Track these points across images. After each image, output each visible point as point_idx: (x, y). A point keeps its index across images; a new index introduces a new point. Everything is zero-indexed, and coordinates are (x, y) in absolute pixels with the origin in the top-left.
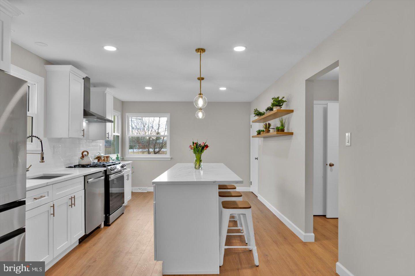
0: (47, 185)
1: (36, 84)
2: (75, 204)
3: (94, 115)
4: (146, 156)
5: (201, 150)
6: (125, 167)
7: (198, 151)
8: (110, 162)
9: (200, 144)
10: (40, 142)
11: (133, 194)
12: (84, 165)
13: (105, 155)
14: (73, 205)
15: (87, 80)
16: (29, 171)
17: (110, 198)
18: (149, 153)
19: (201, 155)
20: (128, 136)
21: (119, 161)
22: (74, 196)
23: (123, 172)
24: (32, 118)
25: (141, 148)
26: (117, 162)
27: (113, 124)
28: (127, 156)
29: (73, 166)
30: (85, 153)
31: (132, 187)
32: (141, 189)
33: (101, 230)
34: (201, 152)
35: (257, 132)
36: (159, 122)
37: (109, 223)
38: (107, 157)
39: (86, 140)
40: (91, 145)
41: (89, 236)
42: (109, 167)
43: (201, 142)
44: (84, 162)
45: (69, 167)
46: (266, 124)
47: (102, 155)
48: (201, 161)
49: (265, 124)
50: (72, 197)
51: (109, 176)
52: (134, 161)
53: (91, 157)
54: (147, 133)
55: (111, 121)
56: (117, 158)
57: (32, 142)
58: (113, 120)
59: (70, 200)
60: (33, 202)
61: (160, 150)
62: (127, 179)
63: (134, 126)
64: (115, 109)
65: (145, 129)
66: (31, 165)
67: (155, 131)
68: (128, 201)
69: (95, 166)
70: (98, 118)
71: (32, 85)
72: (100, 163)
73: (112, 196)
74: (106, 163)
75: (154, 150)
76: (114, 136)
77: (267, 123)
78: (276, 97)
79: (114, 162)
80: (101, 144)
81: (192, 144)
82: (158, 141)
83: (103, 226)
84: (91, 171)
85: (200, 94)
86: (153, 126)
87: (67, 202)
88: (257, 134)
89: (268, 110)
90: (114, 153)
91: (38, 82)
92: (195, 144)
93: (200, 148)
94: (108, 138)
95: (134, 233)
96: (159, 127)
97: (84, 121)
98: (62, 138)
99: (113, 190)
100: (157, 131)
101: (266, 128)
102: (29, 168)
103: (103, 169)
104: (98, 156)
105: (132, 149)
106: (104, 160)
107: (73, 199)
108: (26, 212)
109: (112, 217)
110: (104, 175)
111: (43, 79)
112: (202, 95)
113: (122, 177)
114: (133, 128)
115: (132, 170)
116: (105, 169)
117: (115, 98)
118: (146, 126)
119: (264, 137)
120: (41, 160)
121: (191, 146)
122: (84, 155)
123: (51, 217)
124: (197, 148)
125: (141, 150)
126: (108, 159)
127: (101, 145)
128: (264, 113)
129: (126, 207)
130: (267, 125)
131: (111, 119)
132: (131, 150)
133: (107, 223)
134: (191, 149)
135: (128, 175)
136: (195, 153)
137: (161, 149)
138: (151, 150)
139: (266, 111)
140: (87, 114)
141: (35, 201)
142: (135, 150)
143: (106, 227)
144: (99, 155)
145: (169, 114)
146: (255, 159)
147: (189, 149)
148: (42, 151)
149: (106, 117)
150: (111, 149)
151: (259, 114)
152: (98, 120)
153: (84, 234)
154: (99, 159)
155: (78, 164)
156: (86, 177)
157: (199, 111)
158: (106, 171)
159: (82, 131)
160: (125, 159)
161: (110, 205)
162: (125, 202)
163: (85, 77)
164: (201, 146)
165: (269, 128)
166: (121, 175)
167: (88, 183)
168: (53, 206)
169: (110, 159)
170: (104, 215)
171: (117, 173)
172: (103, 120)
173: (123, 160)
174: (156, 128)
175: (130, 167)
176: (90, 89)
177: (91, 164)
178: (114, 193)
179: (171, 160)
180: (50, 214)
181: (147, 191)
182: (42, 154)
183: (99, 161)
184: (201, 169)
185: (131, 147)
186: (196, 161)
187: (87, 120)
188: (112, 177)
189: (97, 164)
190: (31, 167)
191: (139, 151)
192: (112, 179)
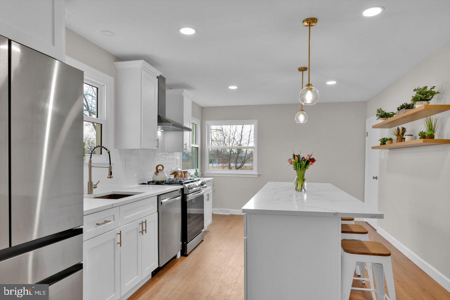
0: (113, 207)
1: (105, 85)
2: (147, 231)
3: (171, 122)
4: (227, 171)
5: (305, 165)
6: (205, 185)
7: (301, 167)
8: (188, 178)
9: (303, 158)
10: (108, 153)
11: (214, 215)
12: (158, 182)
13: (182, 170)
14: (144, 232)
15: (161, 79)
16: (97, 188)
17: (188, 220)
18: (230, 168)
19: (304, 172)
20: (208, 148)
21: (198, 177)
22: (146, 221)
23: (203, 191)
24: (101, 125)
25: (222, 163)
26: (196, 179)
27: (191, 132)
28: (207, 171)
29: (147, 183)
30: (160, 168)
31: (212, 208)
32: (223, 210)
33: (177, 261)
34: (305, 168)
35: (381, 141)
36: (242, 133)
37: (186, 252)
38: (185, 173)
39: (161, 152)
40: (168, 157)
41: (164, 268)
42: (187, 185)
43: (304, 155)
44: (159, 178)
45: (143, 184)
46: (398, 129)
47: (179, 169)
48: (304, 180)
49: (396, 129)
50: (142, 222)
51: (186, 196)
52: (215, 177)
53: (167, 172)
54: (228, 146)
55: (189, 130)
56: (196, 174)
57: (101, 154)
58: (191, 128)
59: (141, 225)
60: (96, 228)
61: (242, 165)
62: (207, 199)
63: (213, 138)
64: (193, 115)
65: (226, 141)
66: (99, 181)
67: (237, 143)
68: (208, 226)
69: (170, 183)
70: (174, 125)
71: (101, 86)
72: (177, 179)
73: (190, 217)
74: (184, 179)
75: (236, 164)
76: (192, 147)
77: (400, 127)
78: (422, 87)
79: (192, 178)
80: (178, 156)
81: (292, 157)
82: (240, 155)
83: (179, 256)
84: (167, 190)
85: (309, 85)
86: (235, 138)
87: (137, 228)
88: (381, 144)
89: (401, 109)
90: (193, 168)
91: (107, 83)
92: (296, 157)
93: (304, 163)
94: (186, 149)
95: (216, 269)
96: (241, 139)
97: (159, 129)
98: (135, 149)
99: (191, 210)
100: (239, 143)
101: (398, 134)
102: (97, 184)
103: (180, 187)
104: (174, 171)
105: (211, 163)
106: (181, 176)
107: (144, 224)
108: (84, 243)
109: (190, 246)
110: (181, 194)
111: (112, 79)
112: (312, 86)
113: (202, 197)
114: (213, 140)
115: (213, 188)
116: (182, 187)
117: (193, 103)
118: (227, 138)
119: (391, 149)
120: (109, 175)
121: (290, 160)
122: (159, 170)
123: (117, 246)
124: (299, 162)
125: (221, 165)
126: (186, 174)
127: (178, 158)
128: (392, 114)
129: (206, 232)
130: (401, 130)
131: (189, 127)
132: (211, 165)
133: (184, 253)
134: (291, 164)
135: (208, 195)
136: (296, 169)
137: (244, 163)
138: (232, 165)
139: (399, 110)
140: (161, 120)
141: (97, 228)
142: (215, 165)
143: (183, 257)
144: (176, 170)
145: (257, 120)
146: (373, 178)
147: (289, 163)
148: (110, 164)
149: (183, 125)
150: (190, 163)
151: (384, 115)
152: (174, 127)
153: (157, 266)
154: (175, 174)
155: (152, 180)
156: (159, 197)
157: (300, 113)
158: (182, 190)
159: (156, 140)
160: (204, 175)
161: (188, 229)
162: (205, 227)
163: (159, 75)
164: (305, 160)
165: (403, 134)
166: (201, 195)
167: (162, 204)
168: (120, 234)
169: (188, 175)
170: (181, 243)
171: (196, 192)
172: (181, 128)
173: (202, 176)
174: (238, 139)
175: (211, 185)
176: (165, 92)
177: (166, 181)
178: (192, 214)
179: (258, 177)
180: (116, 243)
181: (229, 214)
182: (110, 168)
183: (175, 176)
184: (304, 191)
185: (211, 162)
186: (298, 180)
187: (162, 129)
188: (190, 197)
189: (173, 181)
190: (99, 183)
191: (219, 165)
192: (189, 200)
